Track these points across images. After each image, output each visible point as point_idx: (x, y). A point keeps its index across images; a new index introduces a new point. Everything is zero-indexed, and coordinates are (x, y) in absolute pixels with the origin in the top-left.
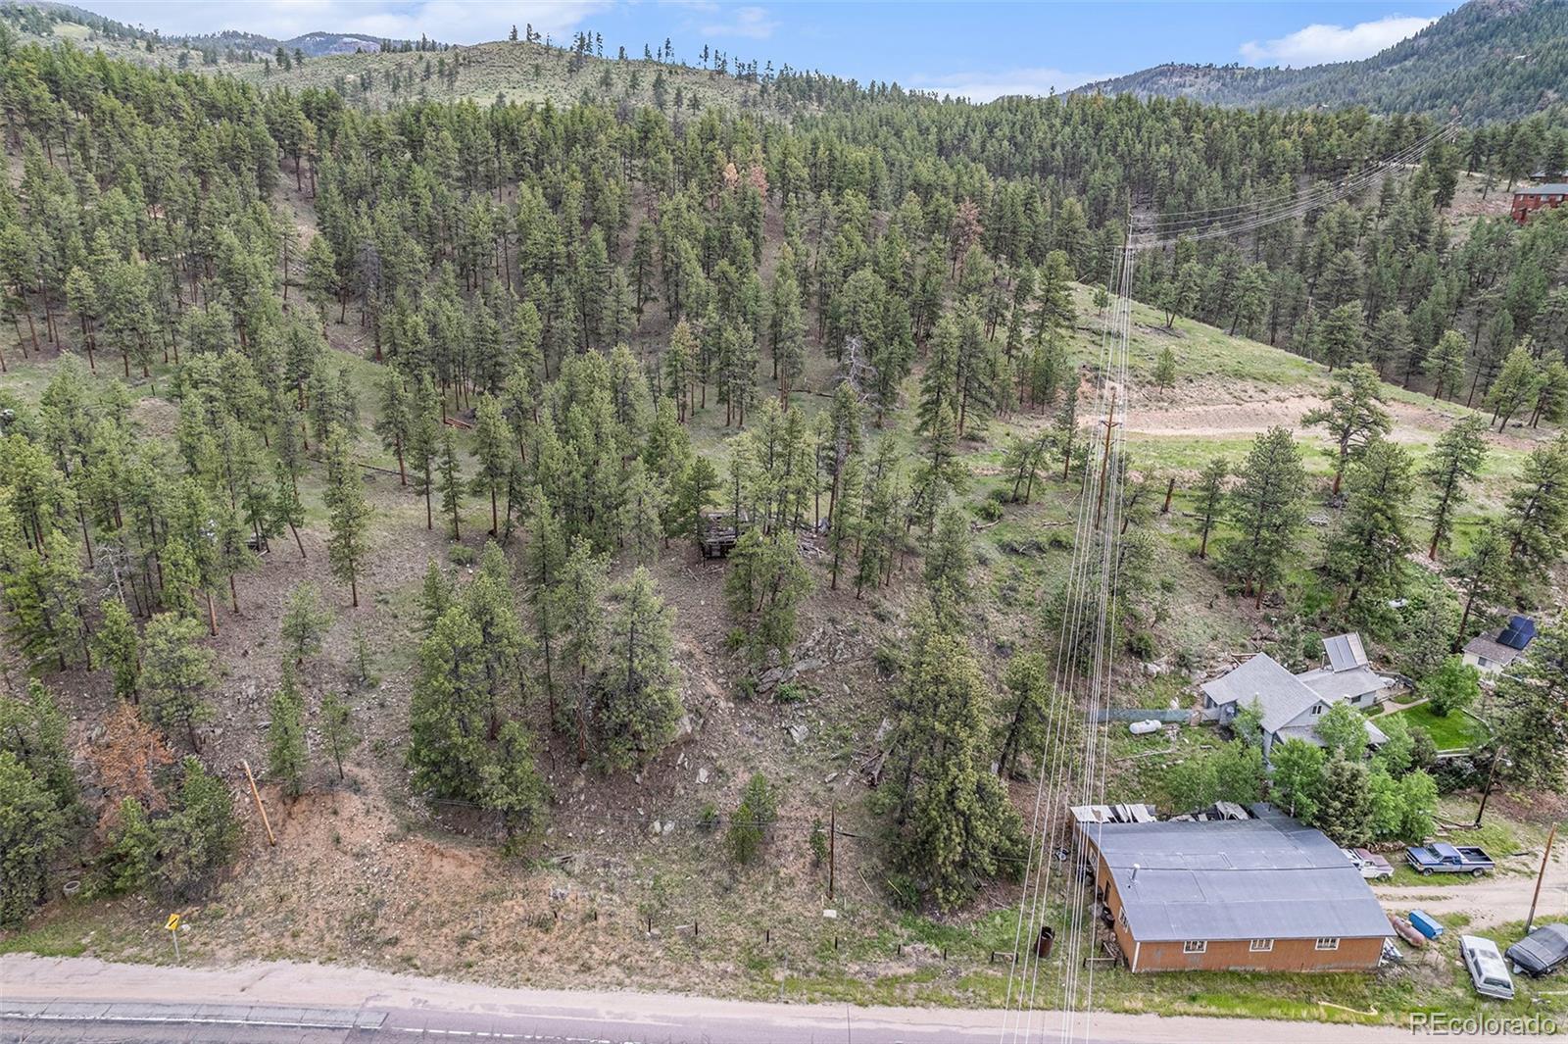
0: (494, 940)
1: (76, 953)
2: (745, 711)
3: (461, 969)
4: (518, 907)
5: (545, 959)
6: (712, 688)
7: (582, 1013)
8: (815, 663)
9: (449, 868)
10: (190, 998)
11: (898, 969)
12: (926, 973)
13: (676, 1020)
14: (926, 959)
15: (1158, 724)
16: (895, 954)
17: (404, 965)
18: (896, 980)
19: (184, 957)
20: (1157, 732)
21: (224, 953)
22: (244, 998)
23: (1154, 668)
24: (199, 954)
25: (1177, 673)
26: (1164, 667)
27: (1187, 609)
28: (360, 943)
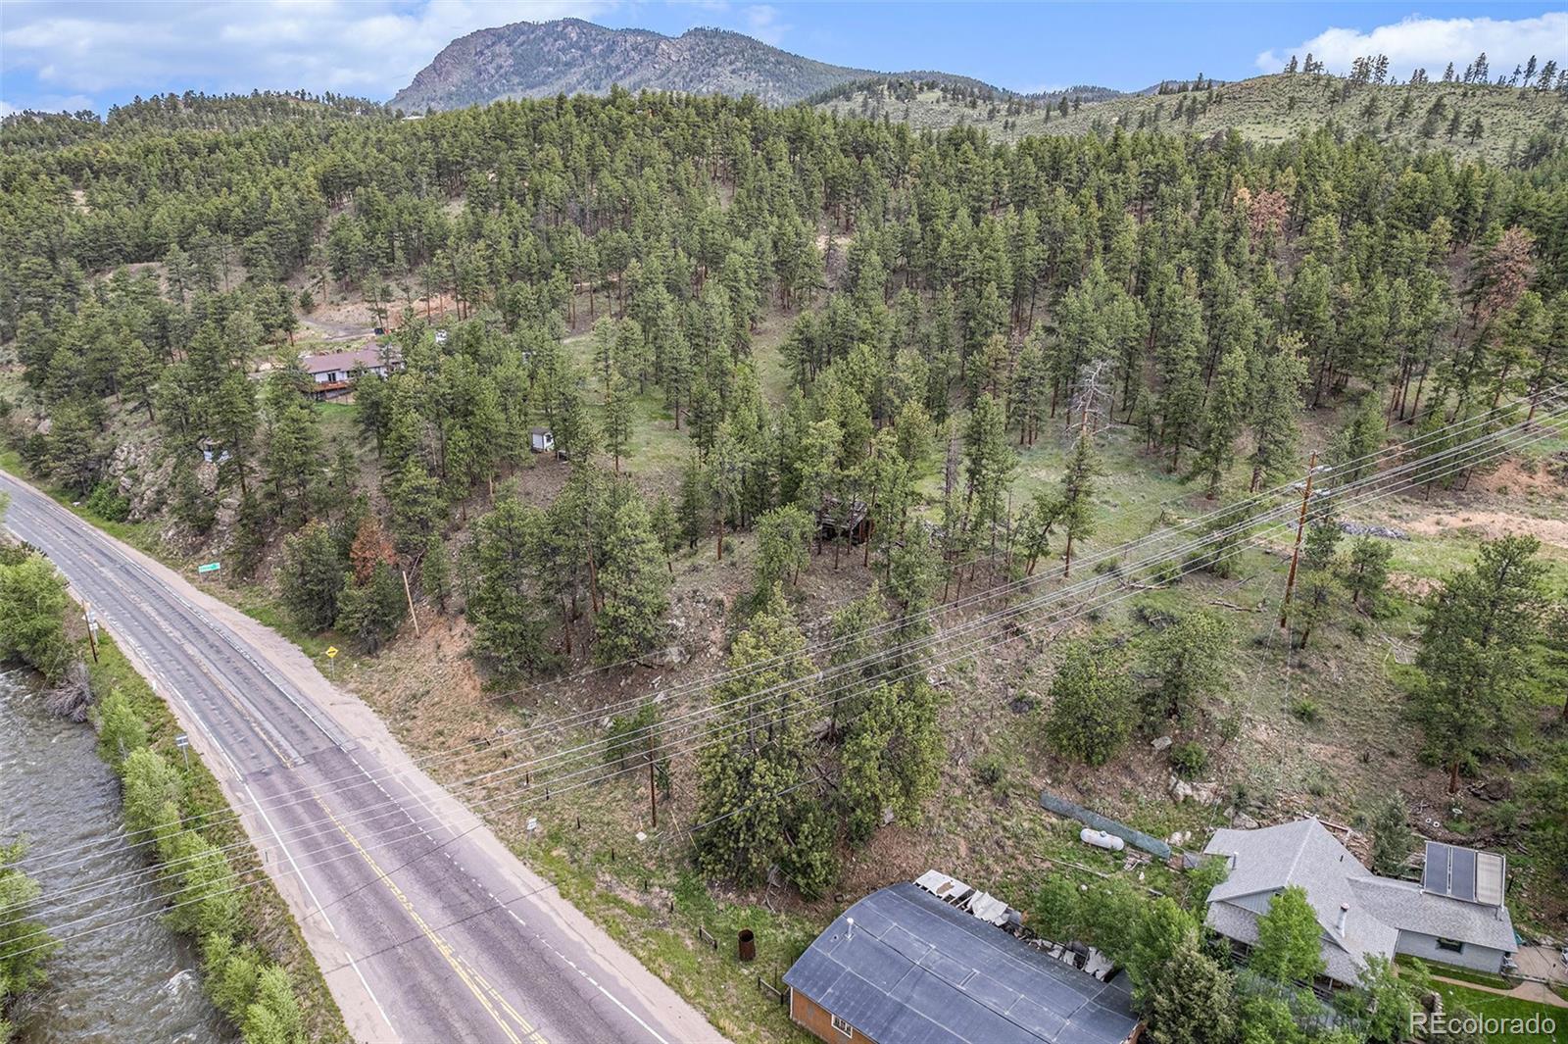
0: (451, 741)
3: (417, 747)
5: (460, 767)
9: (467, 685)
10: (313, 697)
11: (633, 898)
12: (647, 912)
14: (656, 903)
15: (1118, 843)
16: (645, 887)
17: (402, 734)
18: (618, 902)
19: (337, 678)
20: (1111, 851)
21: (352, 686)
22: (326, 708)
23: (1183, 789)
24: (343, 681)
25: (1220, 809)
26: (1204, 794)
27: (1313, 747)
28: (400, 715)
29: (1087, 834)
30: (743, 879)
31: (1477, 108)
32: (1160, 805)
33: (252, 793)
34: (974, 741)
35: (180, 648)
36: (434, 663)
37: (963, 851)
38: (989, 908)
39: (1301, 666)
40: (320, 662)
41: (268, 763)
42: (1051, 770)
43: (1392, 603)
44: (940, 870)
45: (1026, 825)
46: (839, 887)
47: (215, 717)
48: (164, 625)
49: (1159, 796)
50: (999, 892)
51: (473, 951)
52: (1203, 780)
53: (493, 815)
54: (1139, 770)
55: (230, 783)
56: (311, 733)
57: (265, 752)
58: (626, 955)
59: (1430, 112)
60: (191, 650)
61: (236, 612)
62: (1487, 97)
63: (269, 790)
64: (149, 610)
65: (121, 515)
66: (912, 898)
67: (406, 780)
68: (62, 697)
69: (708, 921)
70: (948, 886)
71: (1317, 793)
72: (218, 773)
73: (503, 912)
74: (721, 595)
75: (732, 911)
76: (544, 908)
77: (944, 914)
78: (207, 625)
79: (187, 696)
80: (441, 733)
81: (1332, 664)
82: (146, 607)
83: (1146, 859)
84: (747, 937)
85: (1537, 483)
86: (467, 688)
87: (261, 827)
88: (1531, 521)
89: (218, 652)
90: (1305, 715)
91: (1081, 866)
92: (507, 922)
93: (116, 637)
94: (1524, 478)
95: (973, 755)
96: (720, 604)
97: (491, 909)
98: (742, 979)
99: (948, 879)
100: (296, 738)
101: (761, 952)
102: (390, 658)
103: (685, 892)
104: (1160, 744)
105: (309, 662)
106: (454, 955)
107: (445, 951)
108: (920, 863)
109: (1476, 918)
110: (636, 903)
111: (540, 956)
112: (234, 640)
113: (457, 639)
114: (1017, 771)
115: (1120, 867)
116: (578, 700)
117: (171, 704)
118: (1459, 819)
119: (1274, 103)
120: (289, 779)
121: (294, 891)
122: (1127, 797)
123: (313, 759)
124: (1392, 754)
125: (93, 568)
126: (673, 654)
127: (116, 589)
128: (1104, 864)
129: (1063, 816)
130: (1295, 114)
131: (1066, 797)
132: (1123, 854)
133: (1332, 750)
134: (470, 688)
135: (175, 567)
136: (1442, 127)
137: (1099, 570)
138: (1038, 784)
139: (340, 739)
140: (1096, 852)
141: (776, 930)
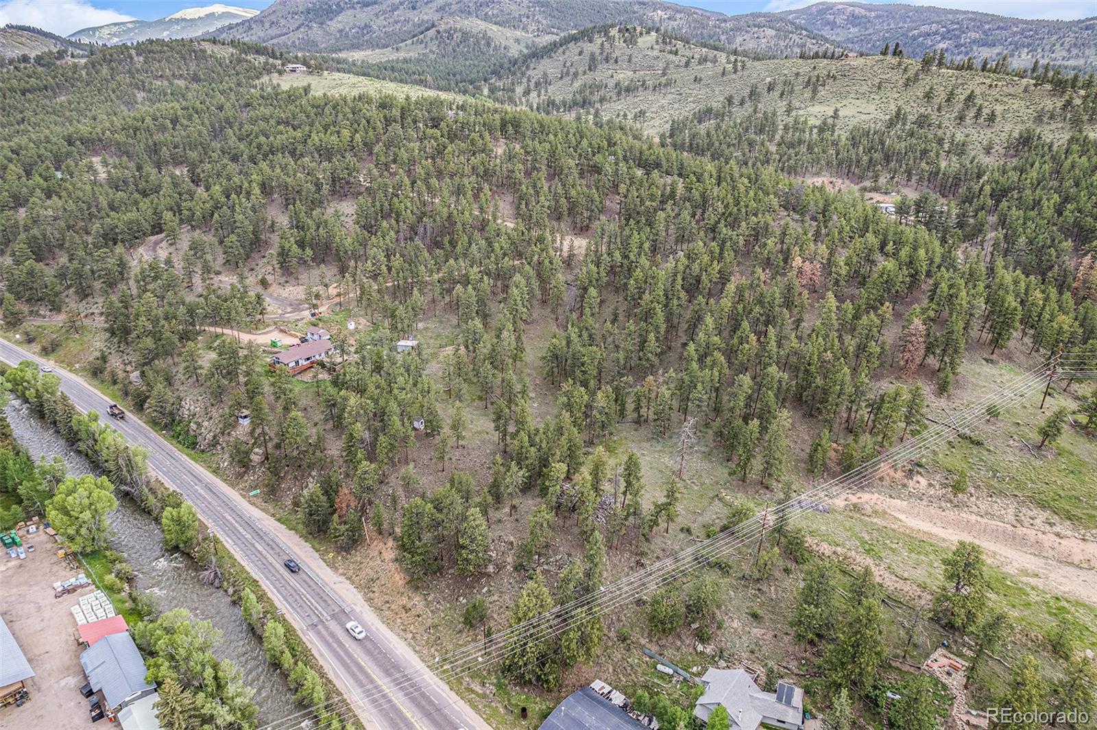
0: (393, 607)
1: (317, 551)
2: (515, 575)
3: (378, 610)
4: (404, 601)
5: (399, 620)
6: (509, 560)
7: (388, 641)
8: (552, 569)
9: (397, 577)
10: (325, 579)
11: (478, 689)
12: (484, 696)
13: (406, 660)
14: (488, 692)
15: (671, 672)
16: (483, 684)
17: (370, 601)
18: (472, 691)
19: (332, 565)
20: (668, 675)
21: (341, 571)
22: (333, 586)
23: (700, 648)
24: (336, 568)
25: (714, 657)
26: (709, 650)
27: (755, 630)
28: (367, 587)
29: (660, 667)
30: (522, 682)
31: (997, 96)
32: (691, 654)
33: (311, 634)
34: (619, 620)
35: (253, 545)
36: (379, 562)
37: (611, 670)
38: (618, 699)
39: (759, 590)
40: (323, 556)
41: (316, 620)
42: (650, 635)
43: (806, 555)
44: (600, 679)
45: (636, 661)
46: (560, 686)
47: (285, 592)
48: (240, 528)
49: (691, 650)
50: (623, 690)
51: (420, 716)
52: (709, 644)
53: (417, 648)
54: (684, 638)
55: (302, 630)
56: (330, 602)
57: (312, 614)
58: (478, 716)
59: (965, 100)
60: (260, 548)
61: (272, 519)
62: (1004, 88)
63: (319, 633)
64: (230, 518)
65: (193, 445)
66: (588, 695)
67: (377, 629)
68: (206, 575)
69: (509, 700)
70: (603, 688)
71: (752, 652)
72: (296, 627)
73: (428, 697)
74: (512, 538)
75: (519, 697)
76: (444, 695)
77: (600, 702)
78: (261, 529)
79: (268, 579)
80: (388, 602)
81: (772, 588)
82: (226, 515)
83: (681, 678)
84: (524, 710)
85: (897, 476)
86: (397, 579)
87: (322, 655)
88: (888, 500)
89: (273, 549)
90: (755, 616)
91: (655, 680)
92: (430, 702)
93: (221, 539)
94: (892, 472)
95: (618, 626)
96: (512, 543)
97: (423, 695)
98: (522, 726)
99: (603, 684)
100: (323, 604)
101: (529, 714)
102: (357, 556)
103: (499, 686)
104: (694, 626)
105: (316, 555)
106: (413, 717)
107: (409, 715)
108: (593, 675)
109: (791, 711)
110: (480, 692)
111: (445, 717)
112: (277, 540)
113: (389, 550)
114: (635, 635)
115: (671, 682)
116: (448, 586)
117: (261, 583)
118: (804, 665)
119: (869, 82)
120: (327, 628)
121: (343, 687)
122: (678, 649)
123: (333, 617)
124: (787, 634)
125: (192, 486)
126: (491, 569)
127: (209, 503)
128: (664, 680)
129: (651, 658)
130: (882, 93)
131: (654, 649)
132: (672, 676)
133: (763, 631)
134: (399, 579)
135: (232, 486)
136: (971, 113)
137: (682, 530)
138: (643, 641)
139: (344, 606)
140: (663, 676)
141: (536, 706)
